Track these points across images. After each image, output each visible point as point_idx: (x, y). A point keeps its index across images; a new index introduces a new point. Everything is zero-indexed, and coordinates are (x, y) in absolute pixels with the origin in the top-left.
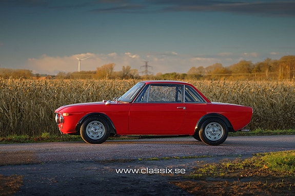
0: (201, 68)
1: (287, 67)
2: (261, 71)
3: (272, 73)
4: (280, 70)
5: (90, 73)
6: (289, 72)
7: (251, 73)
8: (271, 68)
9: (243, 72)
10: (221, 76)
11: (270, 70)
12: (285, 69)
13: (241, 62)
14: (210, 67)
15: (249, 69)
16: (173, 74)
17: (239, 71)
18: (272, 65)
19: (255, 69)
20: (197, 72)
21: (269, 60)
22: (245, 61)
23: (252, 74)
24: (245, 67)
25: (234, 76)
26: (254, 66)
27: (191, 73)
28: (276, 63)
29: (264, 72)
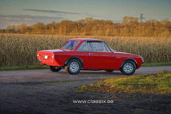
0: (14, 26)
2: (49, 29)
3: (55, 30)
4: (60, 29)
6: (65, 30)
8: (55, 27)
9: (39, 29)
10: (26, 31)
12: (63, 27)
13: (38, 23)
14: (20, 26)
15: (42, 28)
17: (36, 28)
18: (56, 26)
19: (46, 28)
20: (12, 28)
21: (54, 22)
22: (40, 23)
23: (44, 30)
24: (40, 26)
25: (34, 31)
26: (45, 26)
27: (8, 29)
28: (58, 24)
29: (51, 29)
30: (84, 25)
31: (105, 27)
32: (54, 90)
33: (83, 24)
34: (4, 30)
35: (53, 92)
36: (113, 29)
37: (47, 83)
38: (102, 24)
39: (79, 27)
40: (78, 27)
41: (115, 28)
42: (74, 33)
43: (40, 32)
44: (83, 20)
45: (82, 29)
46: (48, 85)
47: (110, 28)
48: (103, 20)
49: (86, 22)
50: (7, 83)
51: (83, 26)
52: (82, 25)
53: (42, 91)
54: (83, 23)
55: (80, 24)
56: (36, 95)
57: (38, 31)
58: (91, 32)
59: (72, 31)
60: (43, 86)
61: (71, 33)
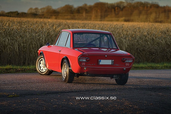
0: (36, 9)
2: (80, 12)
3: (88, 14)
4: (93, 13)
6: (100, 14)
7: (73, 14)
9: (67, 13)
10: (51, 15)
12: (97, 12)
15: (71, 11)
17: (64, 12)
18: (88, 9)
19: (75, 11)
20: (33, 11)
21: (86, 5)
22: (69, 5)
24: (69, 9)
25: (61, 16)
26: (75, 9)
27: (29, 12)
29: (82, 13)
31: (149, 11)
33: (122, 7)
36: (159, 13)
38: (146, 7)
39: (117, 10)
40: (115, 10)
41: (162, 13)
42: (110, 19)
44: (121, 2)
45: (121, 13)
47: (156, 13)
48: (147, 2)
49: (125, 4)
51: (122, 10)
52: (120, 8)
54: (121, 5)
55: (118, 7)
58: (132, 18)
59: (109, 16)
61: (106, 19)
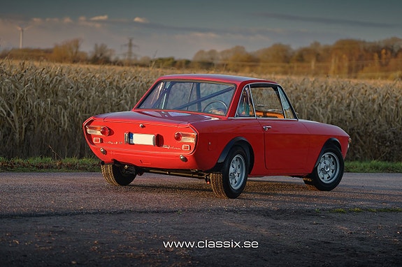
0: (213, 52)
1: (344, 56)
2: (304, 60)
3: (321, 64)
4: (333, 61)
5: (38, 51)
6: (346, 64)
7: (288, 62)
8: (319, 56)
9: (277, 62)
11: (318, 60)
12: (340, 59)
13: (275, 46)
14: (228, 51)
15: (285, 57)
16: (169, 60)
17: (270, 59)
18: (321, 52)
19: (294, 57)
21: (317, 44)
22: (280, 45)
23: (291, 64)
24: (280, 54)
25: (263, 67)
26: (294, 53)
28: (328, 50)
29: (309, 62)
30: (399, 51)
32: (358, 238)
33: (396, 50)
34: (188, 62)
35: (356, 243)
37: (333, 215)
40: (380, 57)
42: (370, 74)
43: (279, 69)
45: (393, 62)
46: (338, 220)
50: (222, 209)
51: (396, 56)
52: (392, 51)
53: (323, 239)
54: (395, 46)
55: (387, 48)
56: (307, 249)
57: (275, 66)
59: (366, 69)
60: (323, 221)
61: (361, 74)
